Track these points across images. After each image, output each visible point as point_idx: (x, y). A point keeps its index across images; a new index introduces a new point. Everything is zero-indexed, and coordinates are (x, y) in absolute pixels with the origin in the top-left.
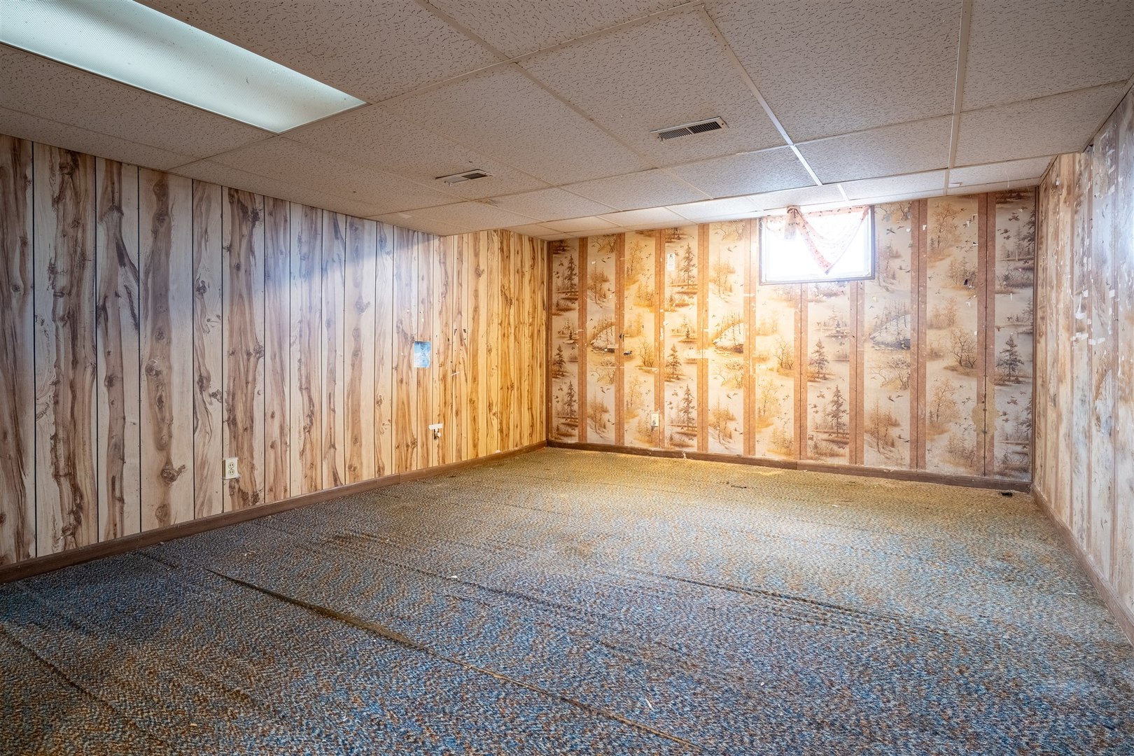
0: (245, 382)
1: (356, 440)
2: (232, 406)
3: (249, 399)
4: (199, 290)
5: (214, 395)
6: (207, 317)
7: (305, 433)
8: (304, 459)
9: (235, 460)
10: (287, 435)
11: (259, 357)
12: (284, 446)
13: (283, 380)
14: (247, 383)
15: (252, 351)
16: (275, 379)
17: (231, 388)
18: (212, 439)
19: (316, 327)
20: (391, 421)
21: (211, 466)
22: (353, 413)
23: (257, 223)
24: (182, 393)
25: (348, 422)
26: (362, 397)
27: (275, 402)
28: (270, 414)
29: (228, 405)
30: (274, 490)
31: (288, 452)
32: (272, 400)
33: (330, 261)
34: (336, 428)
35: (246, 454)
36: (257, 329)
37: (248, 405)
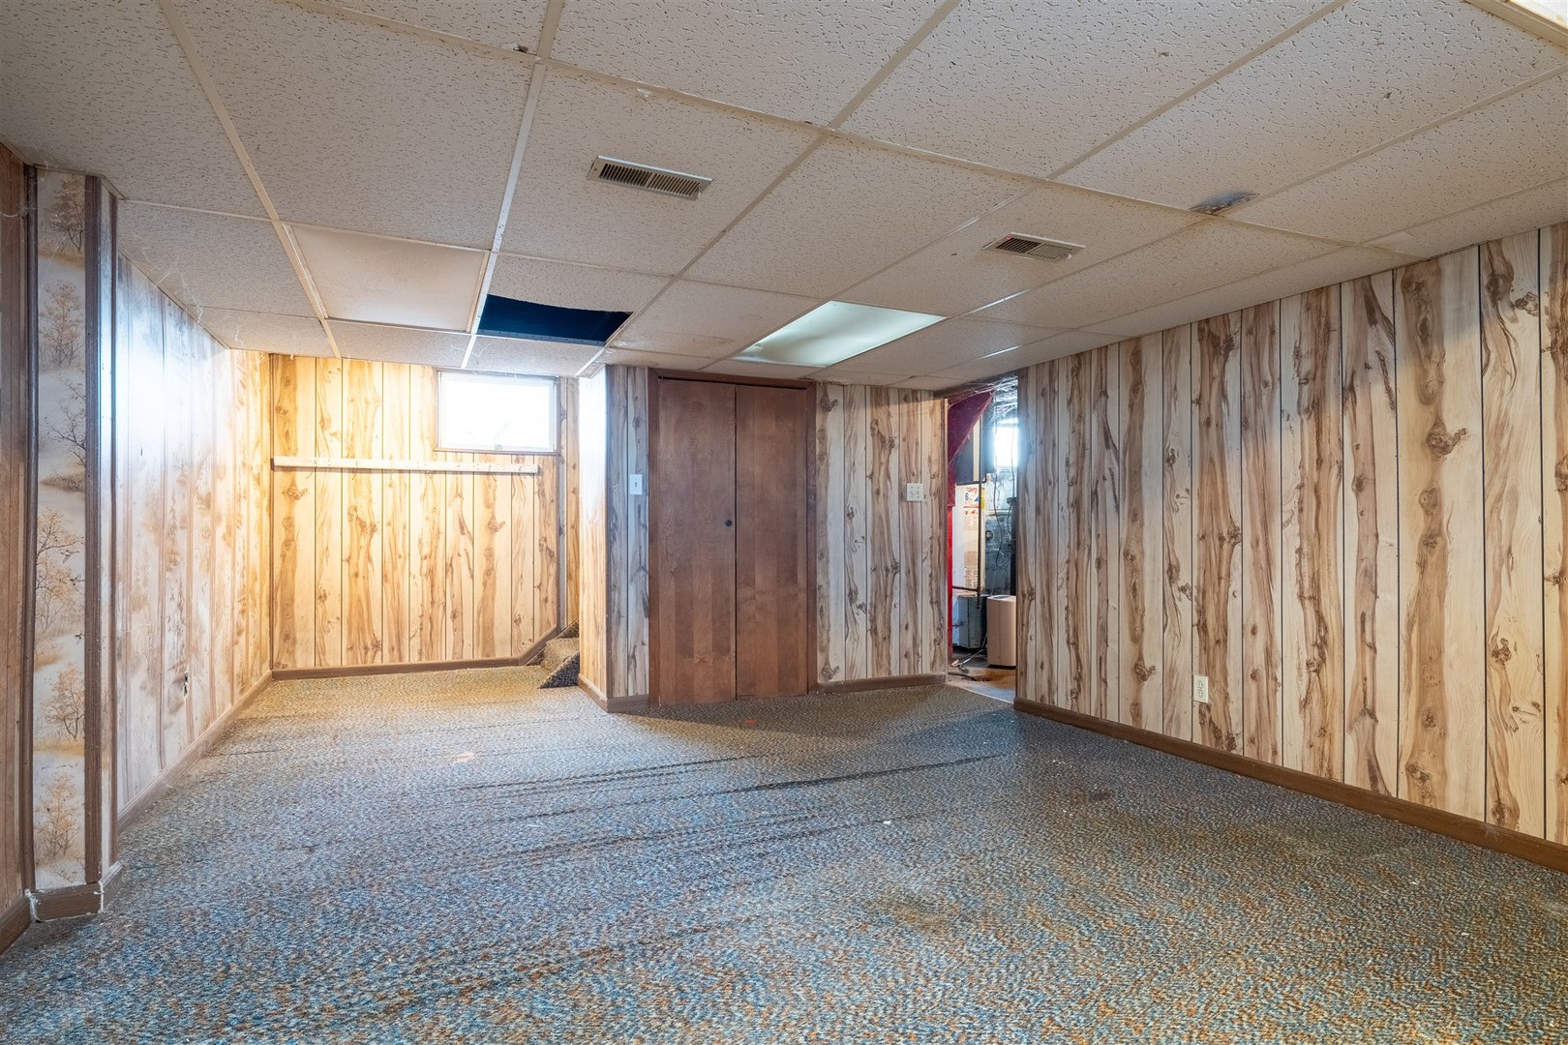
0: (1217, 576)
1: (1430, 718)
2: (1203, 607)
3: (1222, 602)
4: (1169, 460)
5: (1183, 589)
6: (1177, 493)
7: (1309, 672)
8: (1308, 715)
9: (1206, 680)
10: (1276, 666)
11: (1235, 544)
12: (1272, 683)
13: (1270, 578)
14: (1220, 578)
15: (1225, 535)
16: (1257, 578)
17: (1202, 582)
18: (1181, 643)
19: (1332, 493)
20: (1542, 707)
21: (1180, 677)
22: (1422, 662)
23: (1231, 353)
24: (1153, 582)
25: (1409, 677)
26: (1448, 634)
27: (1258, 612)
28: (1250, 628)
29: (1198, 604)
30: (1256, 741)
31: (1279, 694)
32: (1254, 607)
33: (1360, 369)
34: (1378, 679)
35: (1219, 676)
36: (1232, 506)
37: (1221, 610)
